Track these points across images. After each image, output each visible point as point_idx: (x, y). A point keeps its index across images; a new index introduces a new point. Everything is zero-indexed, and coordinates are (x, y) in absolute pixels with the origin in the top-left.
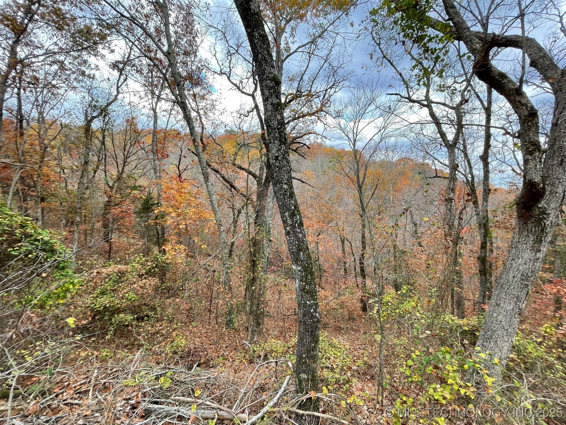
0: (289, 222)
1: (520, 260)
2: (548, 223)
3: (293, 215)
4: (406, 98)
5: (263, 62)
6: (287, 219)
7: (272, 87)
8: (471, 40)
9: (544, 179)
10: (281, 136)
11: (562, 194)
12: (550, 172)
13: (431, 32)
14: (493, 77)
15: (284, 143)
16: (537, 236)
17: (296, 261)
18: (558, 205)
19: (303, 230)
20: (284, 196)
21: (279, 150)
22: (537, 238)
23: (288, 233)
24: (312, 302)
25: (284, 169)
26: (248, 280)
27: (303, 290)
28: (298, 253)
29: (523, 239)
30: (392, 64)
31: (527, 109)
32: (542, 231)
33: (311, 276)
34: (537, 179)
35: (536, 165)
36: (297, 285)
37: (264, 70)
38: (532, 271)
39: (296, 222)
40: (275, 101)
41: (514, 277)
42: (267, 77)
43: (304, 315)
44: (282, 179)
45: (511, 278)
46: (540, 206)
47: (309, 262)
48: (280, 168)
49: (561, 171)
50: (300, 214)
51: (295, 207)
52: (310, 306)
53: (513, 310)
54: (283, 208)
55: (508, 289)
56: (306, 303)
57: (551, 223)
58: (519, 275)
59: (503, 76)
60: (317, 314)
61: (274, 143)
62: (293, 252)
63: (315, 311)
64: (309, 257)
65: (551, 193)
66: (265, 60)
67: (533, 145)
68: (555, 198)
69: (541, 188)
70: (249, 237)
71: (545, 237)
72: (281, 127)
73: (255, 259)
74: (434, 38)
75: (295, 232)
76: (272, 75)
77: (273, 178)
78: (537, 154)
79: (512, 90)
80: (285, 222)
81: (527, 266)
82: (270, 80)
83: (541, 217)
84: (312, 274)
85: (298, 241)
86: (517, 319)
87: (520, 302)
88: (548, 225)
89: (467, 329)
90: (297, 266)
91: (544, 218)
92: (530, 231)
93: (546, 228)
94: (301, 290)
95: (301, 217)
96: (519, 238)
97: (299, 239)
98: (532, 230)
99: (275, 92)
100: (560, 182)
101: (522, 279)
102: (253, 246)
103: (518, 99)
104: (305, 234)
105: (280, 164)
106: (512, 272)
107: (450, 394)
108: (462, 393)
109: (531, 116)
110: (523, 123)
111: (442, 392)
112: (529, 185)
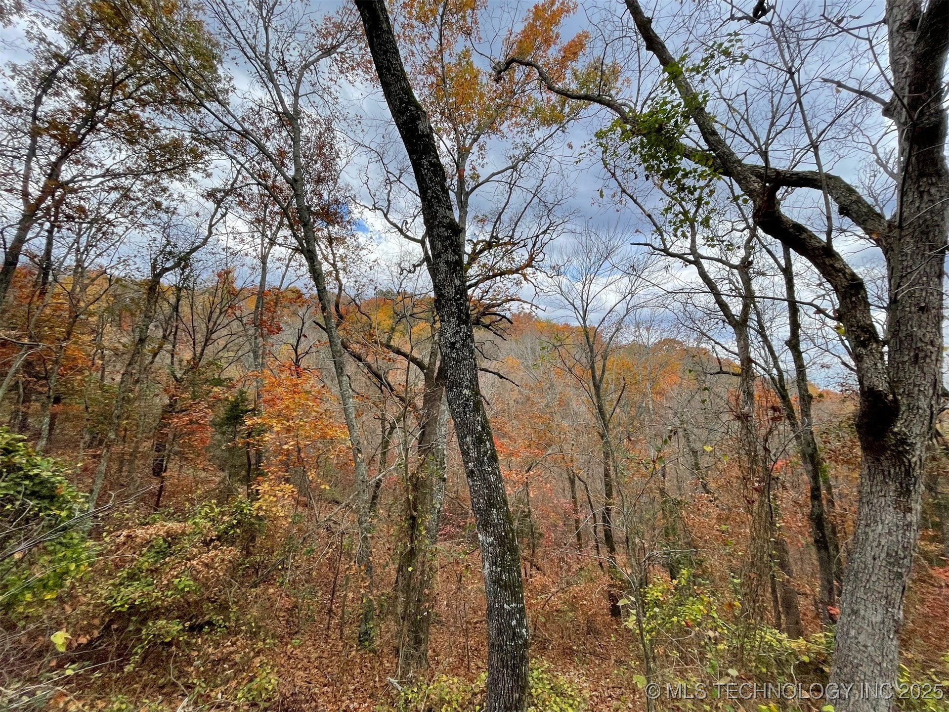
0: (473, 454)
1: (880, 527)
2: (914, 459)
3: (479, 441)
4: (661, 250)
5: (434, 201)
6: (468, 448)
7: (447, 238)
8: (745, 178)
9: (893, 385)
10: (460, 310)
11: (928, 412)
12: (901, 374)
13: (686, 164)
14: (786, 229)
15: (466, 322)
16: (901, 484)
17: (485, 525)
18: (925, 428)
19: (498, 468)
20: (464, 408)
21: (457, 333)
22: (902, 487)
23: (471, 474)
24: (514, 605)
25: (465, 362)
26: (401, 553)
27: (497, 581)
28: (488, 512)
29: (879, 488)
30: (635, 201)
31: (845, 277)
32: (908, 473)
33: (511, 554)
34: (882, 386)
35: (876, 364)
36: (486, 572)
37: (436, 213)
38: (903, 547)
39: (486, 453)
40: (452, 258)
41: (874, 559)
42: (440, 222)
43: (500, 633)
44: (460, 379)
45: (870, 560)
46: (896, 430)
47: (507, 526)
48: (458, 361)
49: (917, 372)
50: (491, 440)
51: (483, 427)
52: (511, 614)
53: (883, 623)
54: (462, 429)
55: (868, 581)
56: (502, 607)
57: (920, 460)
58: (883, 555)
59: (799, 228)
60: (524, 630)
61: (449, 321)
62: (479, 509)
63: (520, 624)
64: (508, 518)
65: (910, 409)
66: (437, 197)
67: (866, 333)
68: (917, 416)
69: (891, 401)
70: (407, 474)
71: (915, 484)
72: (461, 298)
73: (415, 514)
74: (690, 172)
75: (482, 472)
76: (448, 221)
77: (446, 378)
78: (874, 346)
79: (818, 248)
80: (465, 453)
81: (894, 538)
82: (444, 227)
83: (901, 449)
84: (514, 550)
85: (487, 488)
86: (895, 642)
87: (893, 607)
88: (916, 464)
89: (806, 659)
90: (486, 536)
91: (907, 452)
92: (887, 475)
93: (914, 469)
94: (494, 582)
95: (493, 445)
96: (871, 486)
97: (490, 486)
98: (889, 471)
99: (451, 244)
100: (919, 390)
101: (890, 563)
102: (413, 490)
103: (828, 261)
104: (500, 476)
105: (458, 354)
106: (869, 548)
109: (853, 288)
110: (843, 298)
112: (871, 395)
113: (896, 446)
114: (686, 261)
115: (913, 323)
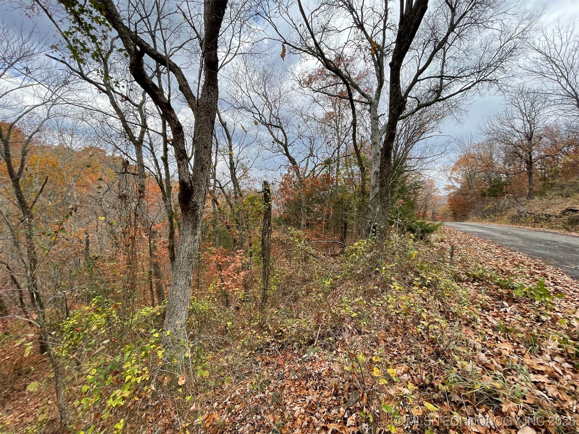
1: (186, 244)
2: (199, 213)
4: (78, 72)
8: (126, 39)
12: (197, 175)
14: (148, 85)
16: (194, 224)
18: (203, 200)
29: (186, 227)
31: (176, 123)
32: (196, 219)
34: (187, 180)
35: (185, 169)
38: (193, 250)
46: (193, 200)
49: (202, 175)
53: (185, 284)
55: (181, 268)
58: (186, 256)
65: (198, 191)
67: (182, 153)
68: (201, 194)
69: (190, 187)
71: (198, 223)
78: (185, 160)
79: (163, 103)
81: (190, 247)
87: (189, 276)
91: (196, 209)
93: (198, 217)
98: (190, 219)
100: (202, 183)
101: (189, 258)
103: (168, 112)
106: (182, 254)
107: (129, 390)
108: (139, 381)
109: (178, 129)
110: (174, 134)
111: (122, 394)
112: (182, 183)
113: (193, 207)
114: (100, 89)
115: (202, 153)
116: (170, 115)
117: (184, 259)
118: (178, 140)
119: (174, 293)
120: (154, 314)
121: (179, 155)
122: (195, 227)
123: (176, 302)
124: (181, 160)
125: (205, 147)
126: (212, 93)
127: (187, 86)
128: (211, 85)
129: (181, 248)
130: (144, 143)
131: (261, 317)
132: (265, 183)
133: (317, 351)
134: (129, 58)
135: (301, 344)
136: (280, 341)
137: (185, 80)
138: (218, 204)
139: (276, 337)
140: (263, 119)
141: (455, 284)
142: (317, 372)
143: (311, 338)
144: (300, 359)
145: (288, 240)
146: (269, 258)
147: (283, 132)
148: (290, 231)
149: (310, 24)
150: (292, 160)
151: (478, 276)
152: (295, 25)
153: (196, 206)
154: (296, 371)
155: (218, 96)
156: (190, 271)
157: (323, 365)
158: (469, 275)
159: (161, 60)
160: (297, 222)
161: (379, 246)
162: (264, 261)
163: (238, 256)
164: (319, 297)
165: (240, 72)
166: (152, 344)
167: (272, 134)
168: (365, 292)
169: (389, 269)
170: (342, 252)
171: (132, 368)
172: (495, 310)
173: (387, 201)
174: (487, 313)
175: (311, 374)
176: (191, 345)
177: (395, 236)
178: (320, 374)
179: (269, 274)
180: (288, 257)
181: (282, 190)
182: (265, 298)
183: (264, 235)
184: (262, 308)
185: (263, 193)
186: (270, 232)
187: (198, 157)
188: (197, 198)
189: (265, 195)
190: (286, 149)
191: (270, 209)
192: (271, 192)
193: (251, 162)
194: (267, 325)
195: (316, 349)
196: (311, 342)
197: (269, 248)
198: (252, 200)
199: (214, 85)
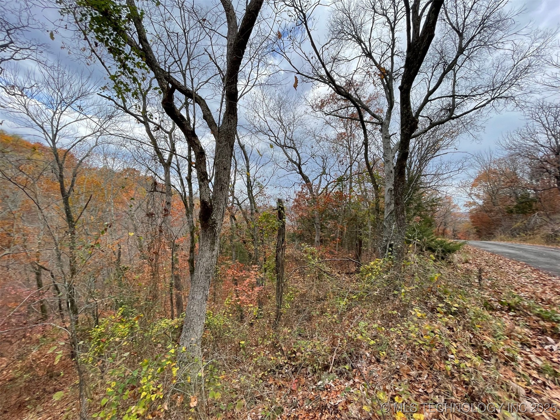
1: (204, 259)
2: (217, 230)
4: (121, 107)
11: (223, 210)
12: (216, 195)
16: (212, 240)
29: (205, 243)
31: (199, 148)
32: (214, 235)
35: (206, 190)
38: (211, 265)
45: (200, 274)
46: (212, 218)
49: (221, 194)
53: (202, 298)
58: (204, 271)
65: (217, 209)
67: (203, 175)
68: (219, 212)
69: (210, 206)
71: (216, 240)
78: (206, 181)
81: (208, 263)
83: (213, 226)
87: (206, 291)
89: (176, 327)
92: (208, 237)
100: (221, 202)
101: (206, 273)
103: (193, 139)
106: (200, 269)
107: (144, 407)
108: (153, 399)
109: (201, 154)
110: (197, 158)
111: (137, 411)
112: (203, 203)
113: (212, 224)
114: (139, 119)
115: (222, 174)
116: (194, 141)
117: (202, 274)
118: (201, 163)
119: (192, 307)
120: (172, 327)
121: (201, 177)
122: (213, 243)
123: (193, 316)
124: (203, 181)
125: (225, 169)
126: (232, 121)
127: (210, 115)
128: (232, 114)
129: (199, 263)
130: (172, 165)
131: (274, 335)
132: (280, 201)
133: (333, 379)
134: (162, 95)
135: (315, 369)
136: (293, 364)
137: (209, 110)
138: (235, 219)
139: (289, 358)
140: (278, 141)
141: (486, 313)
142: (332, 403)
143: (326, 363)
144: (314, 387)
145: (302, 257)
146: (283, 274)
147: (297, 152)
148: (303, 247)
149: (321, 56)
150: (305, 178)
151: (513, 305)
152: (307, 57)
153: (215, 223)
154: (310, 400)
155: (237, 123)
156: (207, 285)
157: (339, 396)
158: (502, 303)
159: (189, 94)
160: (311, 238)
161: (397, 267)
162: (278, 278)
163: (252, 272)
164: (334, 318)
165: (258, 100)
166: (168, 360)
167: (286, 154)
168: (383, 315)
169: (408, 292)
170: (358, 272)
171: (148, 384)
172: (538, 347)
173: (403, 219)
174: (528, 350)
175: (326, 406)
176: (205, 364)
177: (413, 257)
178: (336, 406)
179: (282, 291)
180: (302, 274)
181: (295, 206)
182: (278, 315)
183: (278, 251)
184: (275, 326)
185: (277, 211)
186: (283, 248)
187: (218, 178)
188: (216, 216)
189: (279, 212)
190: (300, 168)
191: (283, 226)
192: (285, 209)
193: (267, 180)
194: (280, 345)
195: (331, 376)
196: (326, 368)
197: (282, 265)
198: (267, 217)
199: (234, 114)
